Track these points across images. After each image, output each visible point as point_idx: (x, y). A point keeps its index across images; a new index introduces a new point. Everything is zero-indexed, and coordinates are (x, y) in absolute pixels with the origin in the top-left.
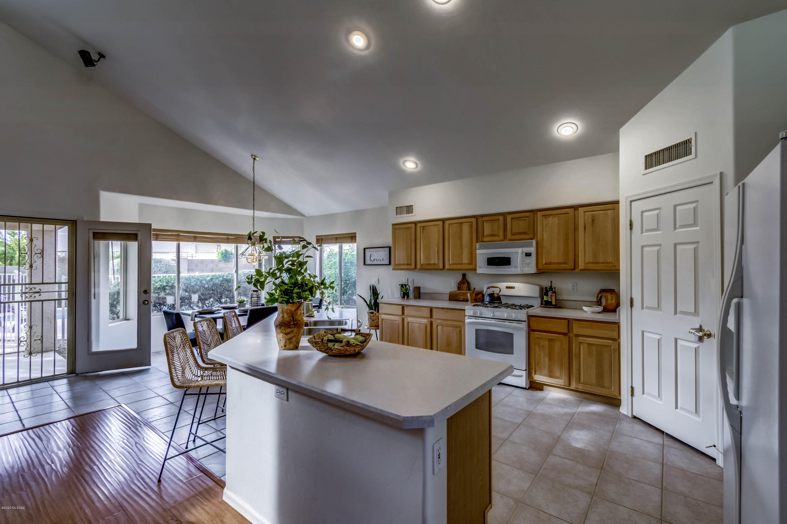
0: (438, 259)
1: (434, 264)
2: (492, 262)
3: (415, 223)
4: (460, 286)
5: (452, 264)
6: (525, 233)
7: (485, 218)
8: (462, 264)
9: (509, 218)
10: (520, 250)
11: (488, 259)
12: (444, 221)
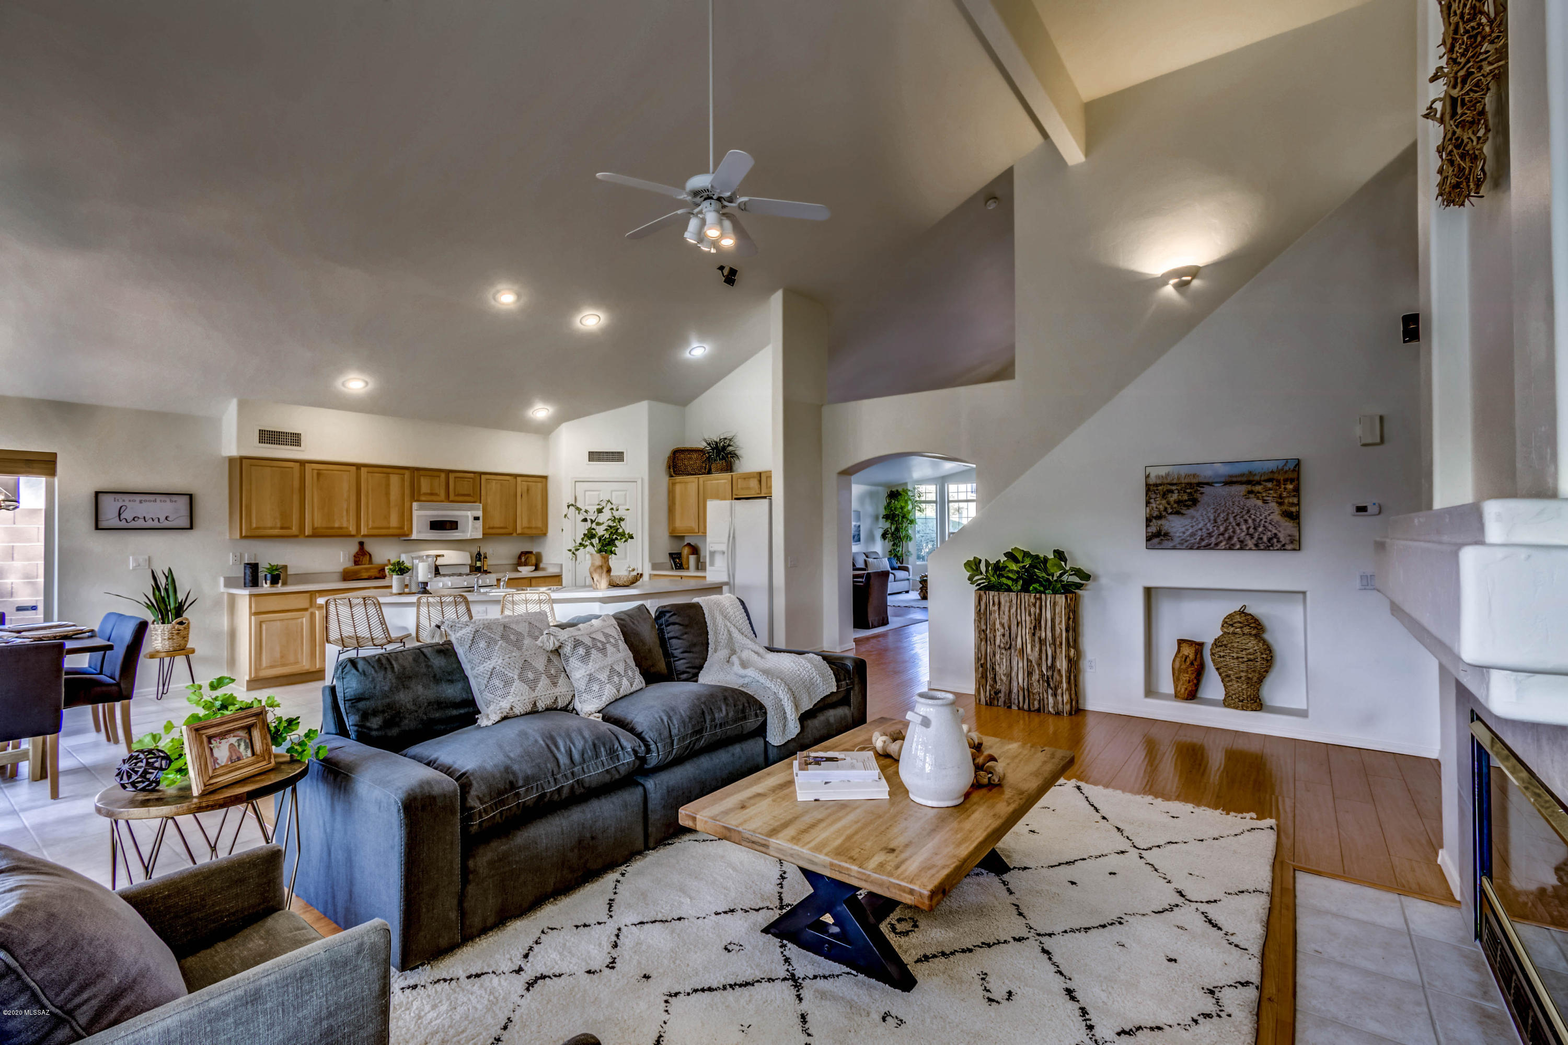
0: (348, 521)
1: (341, 528)
2: (436, 525)
3: (302, 463)
4: (358, 559)
5: (373, 528)
6: (469, 495)
7: (422, 473)
8: (389, 528)
9: (452, 476)
10: (469, 513)
11: (431, 522)
12: (358, 466)
